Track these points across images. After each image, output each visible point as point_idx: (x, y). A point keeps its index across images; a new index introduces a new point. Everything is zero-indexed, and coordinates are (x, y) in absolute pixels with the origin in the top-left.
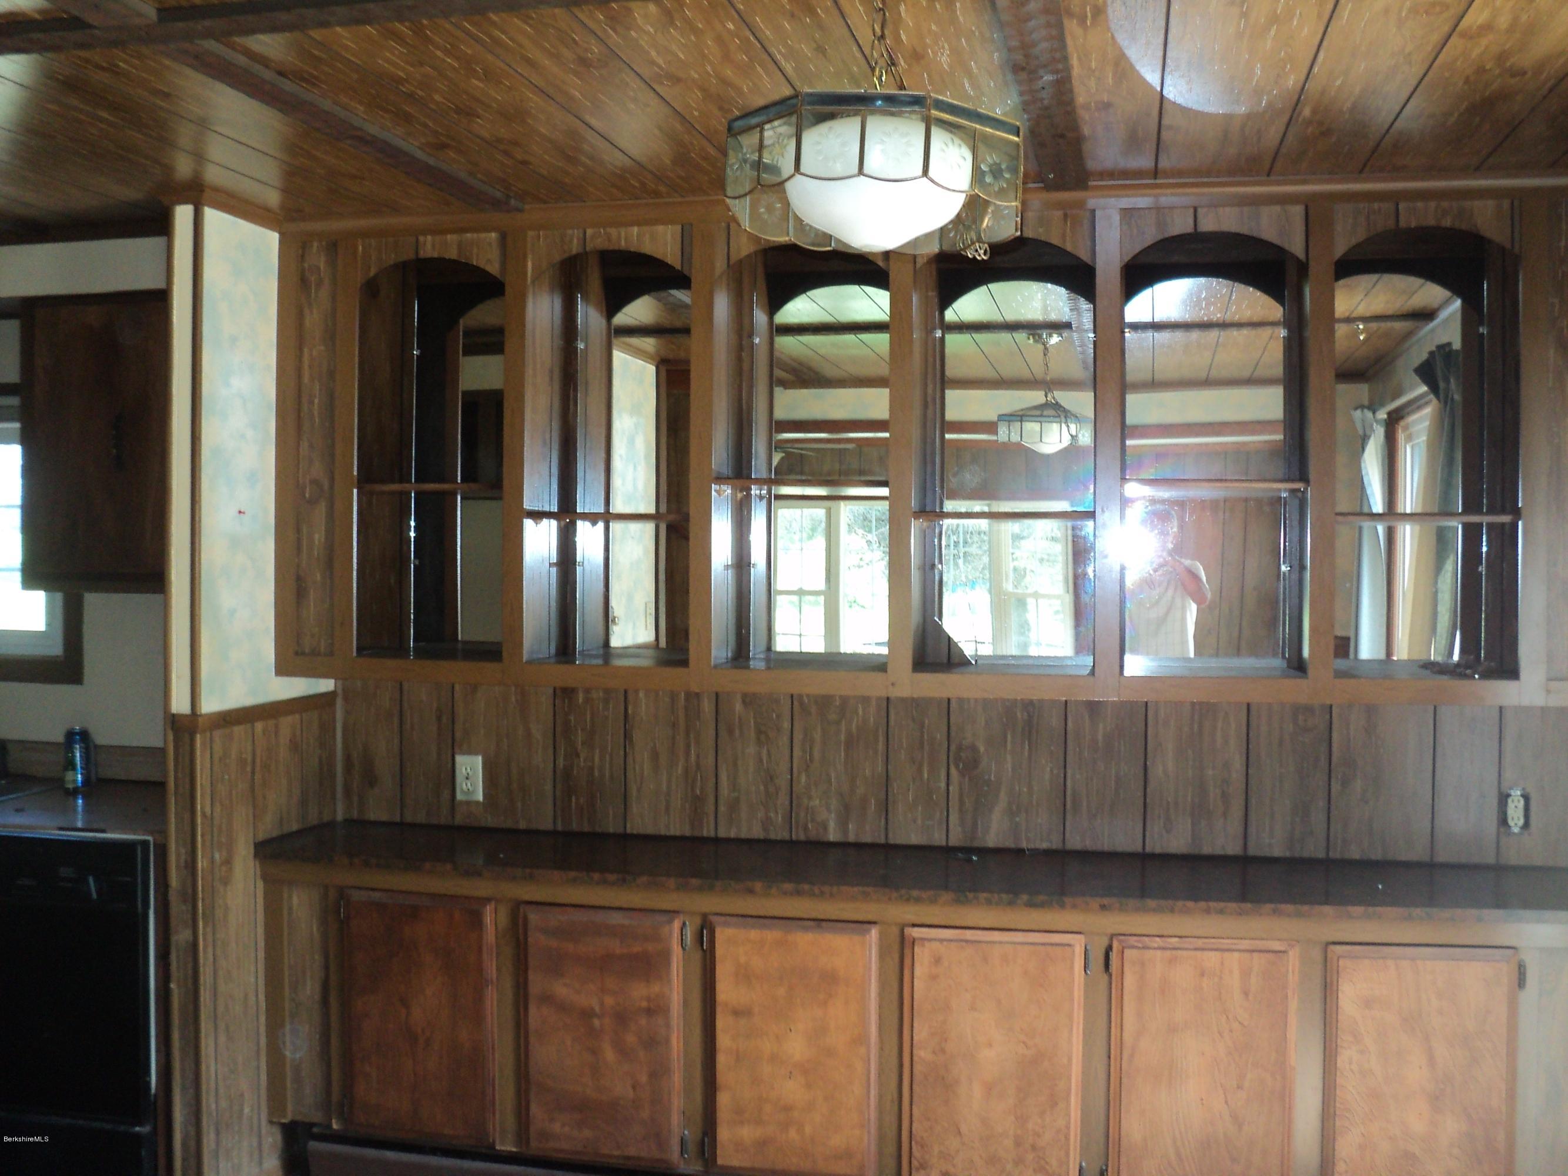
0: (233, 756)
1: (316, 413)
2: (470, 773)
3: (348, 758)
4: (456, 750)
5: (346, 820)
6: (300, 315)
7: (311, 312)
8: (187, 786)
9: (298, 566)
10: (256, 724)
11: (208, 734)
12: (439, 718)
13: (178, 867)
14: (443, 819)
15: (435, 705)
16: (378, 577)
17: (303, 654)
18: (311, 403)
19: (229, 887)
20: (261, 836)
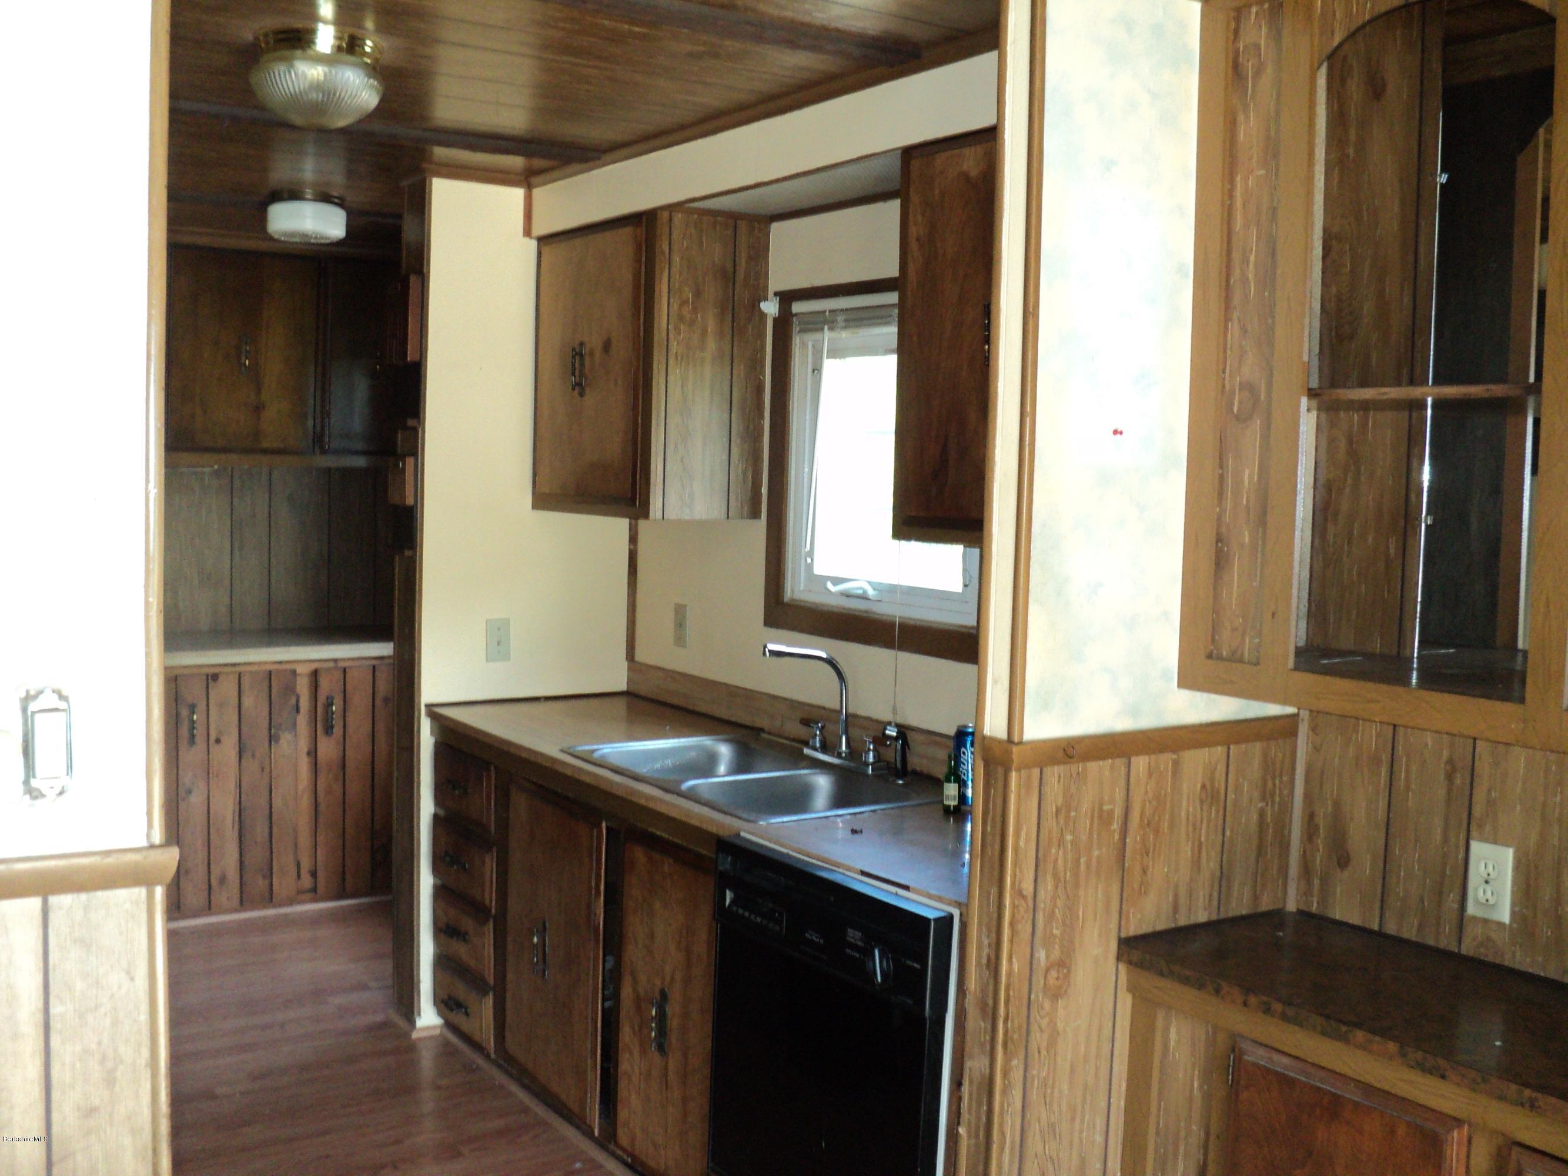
0: (1085, 806)
1: (1251, 276)
2: (1492, 876)
3: (1310, 818)
4: (1474, 833)
5: (1301, 912)
6: (1231, 126)
7: (1247, 117)
8: (997, 847)
9: (1219, 518)
10: (1133, 759)
11: (1036, 772)
12: (1450, 777)
13: (979, 964)
14: (1446, 941)
15: (1445, 754)
16: (1370, 539)
17: (1220, 658)
18: (1246, 261)
19: (1061, 1003)
20: (1133, 929)
